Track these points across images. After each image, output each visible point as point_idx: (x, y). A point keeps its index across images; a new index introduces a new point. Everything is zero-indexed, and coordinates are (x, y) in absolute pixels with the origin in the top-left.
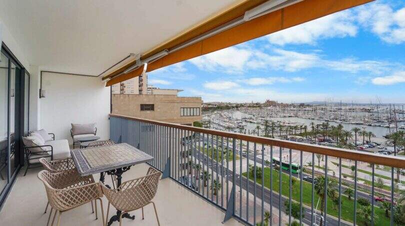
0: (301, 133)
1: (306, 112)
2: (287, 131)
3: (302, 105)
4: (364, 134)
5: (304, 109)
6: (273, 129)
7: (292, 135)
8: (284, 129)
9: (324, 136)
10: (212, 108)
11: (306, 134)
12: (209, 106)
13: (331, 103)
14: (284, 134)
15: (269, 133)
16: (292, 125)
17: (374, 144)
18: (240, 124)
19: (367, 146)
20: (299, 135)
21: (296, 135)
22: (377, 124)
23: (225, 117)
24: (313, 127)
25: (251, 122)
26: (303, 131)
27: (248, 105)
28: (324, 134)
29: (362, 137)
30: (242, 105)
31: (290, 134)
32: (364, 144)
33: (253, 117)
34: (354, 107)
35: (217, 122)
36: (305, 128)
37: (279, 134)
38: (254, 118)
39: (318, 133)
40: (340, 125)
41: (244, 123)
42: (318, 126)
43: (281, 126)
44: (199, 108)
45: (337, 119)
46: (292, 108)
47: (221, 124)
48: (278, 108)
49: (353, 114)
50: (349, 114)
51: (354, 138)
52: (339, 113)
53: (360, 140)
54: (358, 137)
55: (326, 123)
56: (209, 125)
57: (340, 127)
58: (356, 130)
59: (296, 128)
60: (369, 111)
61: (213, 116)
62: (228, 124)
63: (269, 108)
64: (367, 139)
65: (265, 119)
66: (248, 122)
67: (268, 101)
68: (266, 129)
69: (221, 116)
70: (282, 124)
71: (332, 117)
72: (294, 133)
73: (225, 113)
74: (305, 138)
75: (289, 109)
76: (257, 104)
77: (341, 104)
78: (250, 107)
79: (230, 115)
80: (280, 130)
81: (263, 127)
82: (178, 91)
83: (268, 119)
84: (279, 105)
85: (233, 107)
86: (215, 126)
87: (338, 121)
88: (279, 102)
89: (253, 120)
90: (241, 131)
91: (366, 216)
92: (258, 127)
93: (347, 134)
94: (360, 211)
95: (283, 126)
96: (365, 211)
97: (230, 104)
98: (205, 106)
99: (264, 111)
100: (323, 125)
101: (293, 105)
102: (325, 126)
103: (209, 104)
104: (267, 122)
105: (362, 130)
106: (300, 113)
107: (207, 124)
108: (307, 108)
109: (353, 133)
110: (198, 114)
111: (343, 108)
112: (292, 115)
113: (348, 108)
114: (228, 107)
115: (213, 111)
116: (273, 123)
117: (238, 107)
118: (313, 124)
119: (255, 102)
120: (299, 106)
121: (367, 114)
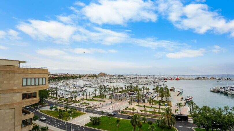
0: (120, 91)
1: (122, 79)
2: (113, 90)
3: (119, 76)
4: (146, 89)
5: (121, 78)
6: (105, 90)
7: (116, 93)
8: (111, 89)
9: (131, 92)
10: (58, 78)
11: (123, 92)
12: (56, 77)
13: (133, 75)
14: (111, 93)
15: (103, 93)
16: (115, 87)
17: (150, 93)
18: (82, 89)
19: (148, 94)
20: (119, 93)
21: (117, 92)
22: (150, 84)
23: (70, 84)
24: (126, 88)
25: (90, 87)
26: (121, 90)
27: (88, 76)
28: (131, 90)
29: (146, 90)
30: (84, 76)
31: (114, 93)
32: (147, 94)
33: (91, 83)
34: (141, 76)
35: (63, 89)
36: (122, 88)
37: (108, 93)
38: (93, 84)
39: (128, 90)
40: (137, 85)
41: (85, 88)
42: (128, 86)
43: (109, 88)
44: (46, 78)
45: (135, 83)
46: (115, 77)
47: (67, 90)
48: (107, 77)
49: (141, 80)
50: (140, 80)
51: (143, 91)
52: (136, 79)
53: (145, 92)
54: (144, 91)
55: (131, 84)
56: (55, 92)
57: (137, 86)
58: (143, 87)
59: (117, 88)
60: (146, 78)
61: (60, 84)
62: (73, 89)
63: (102, 77)
64: (147, 91)
65: (100, 84)
66: (88, 87)
67: (101, 73)
68: (101, 91)
69: (67, 84)
70: (109, 87)
71: (133, 81)
72: (116, 92)
73: (70, 82)
74: (122, 94)
75: (113, 78)
76: (94, 75)
77: (136, 75)
78: (89, 77)
79: (75, 83)
80: (109, 90)
81: (98, 90)
82: (20, 62)
83: (102, 84)
84: (107, 75)
85: (78, 77)
86: (62, 92)
87: (136, 83)
88: (108, 74)
89: (92, 85)
90: (83, 94)
91: (152, 129)
92: (96, 90)
93: (140, 90)
94: (149, 128)
95: (111, 88)
96: (151, 127)
97: (74, 75)
98: (52, 76)
99: (99, 79)
100: (130, 86)
101: (115, 76)
102: (131, 86)
103: (56, 75)
104: (101, 86)
105: (146, 87)
106: (119, 80)
107: (54, 91)
108: (122, 77)
109: (143, 89)
110: (44, 83)
111: (137, 77)
112: (115, 81)
113: (139, 77)
114: (73, 77)
115: (59, 81)
116: (105, 87)
117: (80, 77)
118: (125, 85)
119: (93, 74)
120: (118, 76)
121: (146, 80)
